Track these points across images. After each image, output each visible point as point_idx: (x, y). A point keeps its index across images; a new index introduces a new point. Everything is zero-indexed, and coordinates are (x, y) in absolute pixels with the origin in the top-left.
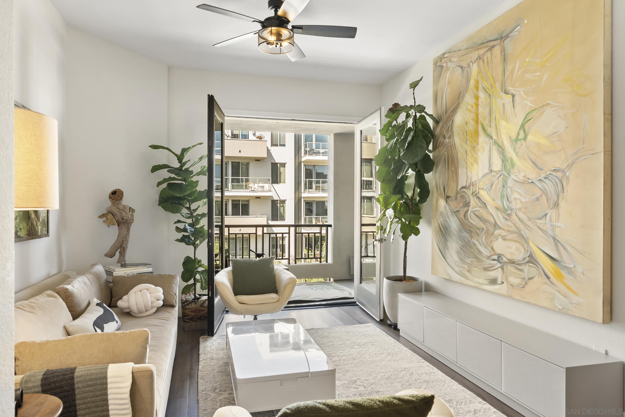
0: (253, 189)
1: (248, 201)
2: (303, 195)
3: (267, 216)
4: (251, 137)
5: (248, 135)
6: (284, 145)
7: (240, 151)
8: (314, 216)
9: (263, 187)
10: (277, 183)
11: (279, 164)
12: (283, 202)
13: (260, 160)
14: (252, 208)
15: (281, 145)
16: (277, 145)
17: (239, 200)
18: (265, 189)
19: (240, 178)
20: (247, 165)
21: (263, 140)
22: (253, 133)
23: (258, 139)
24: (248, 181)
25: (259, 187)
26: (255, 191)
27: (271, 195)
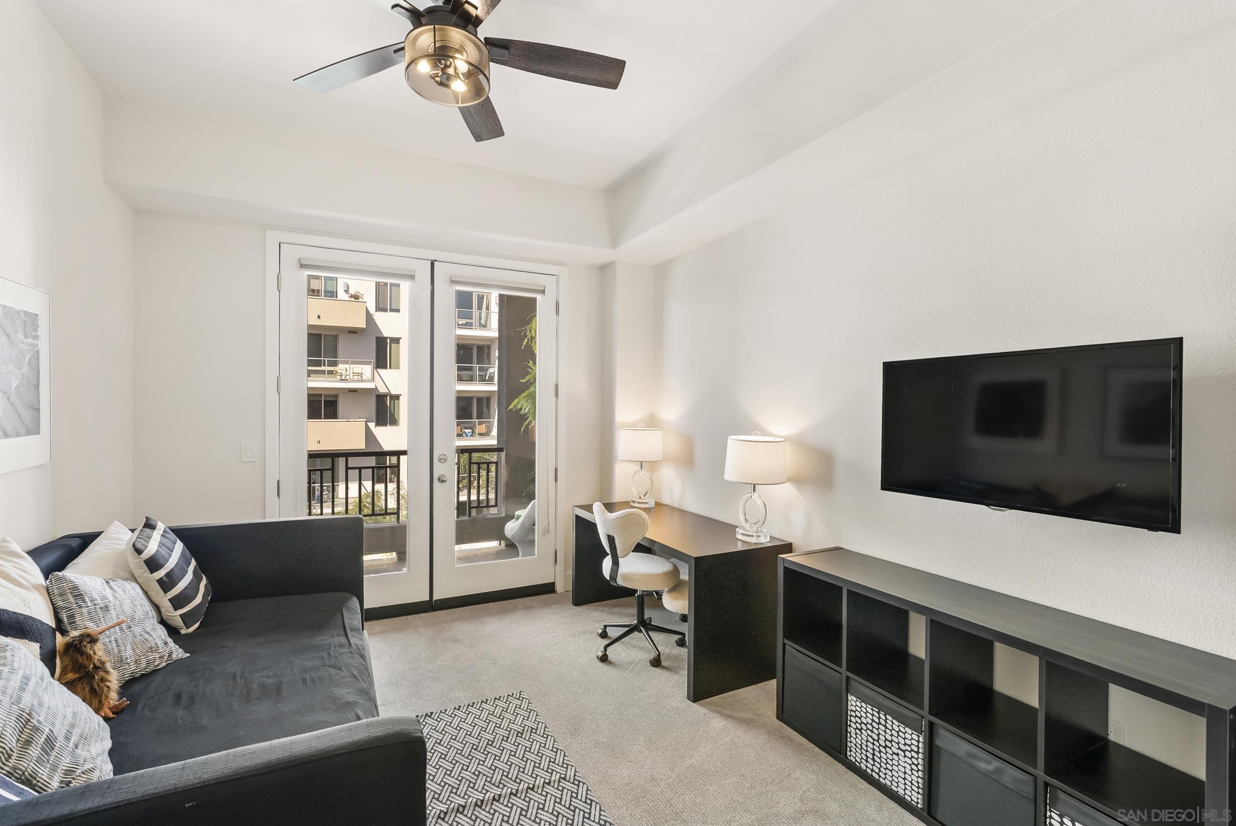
0: (343, 377)
1: (336, 396)
3: (365, 420)
4: (342, 295)
5: (337, 292)
6: (398, 311)
7: (319, 317)
9: (361, 374)
10: (385, 367)
11: (388, 339)
12: (397, 397)
13: (356, 333)
14: (342, 406)
15: (392, 310)
16: (385, 310)
17: (321, 395)
18: (364, 377)
19: (322, 358)
20: (336, 337)
21: (360, 300)
22: (344, 289)
23: (353, 299)
24: (335, 364)
25: (355, 374)
26: (347, 380)
27: (374, 387)
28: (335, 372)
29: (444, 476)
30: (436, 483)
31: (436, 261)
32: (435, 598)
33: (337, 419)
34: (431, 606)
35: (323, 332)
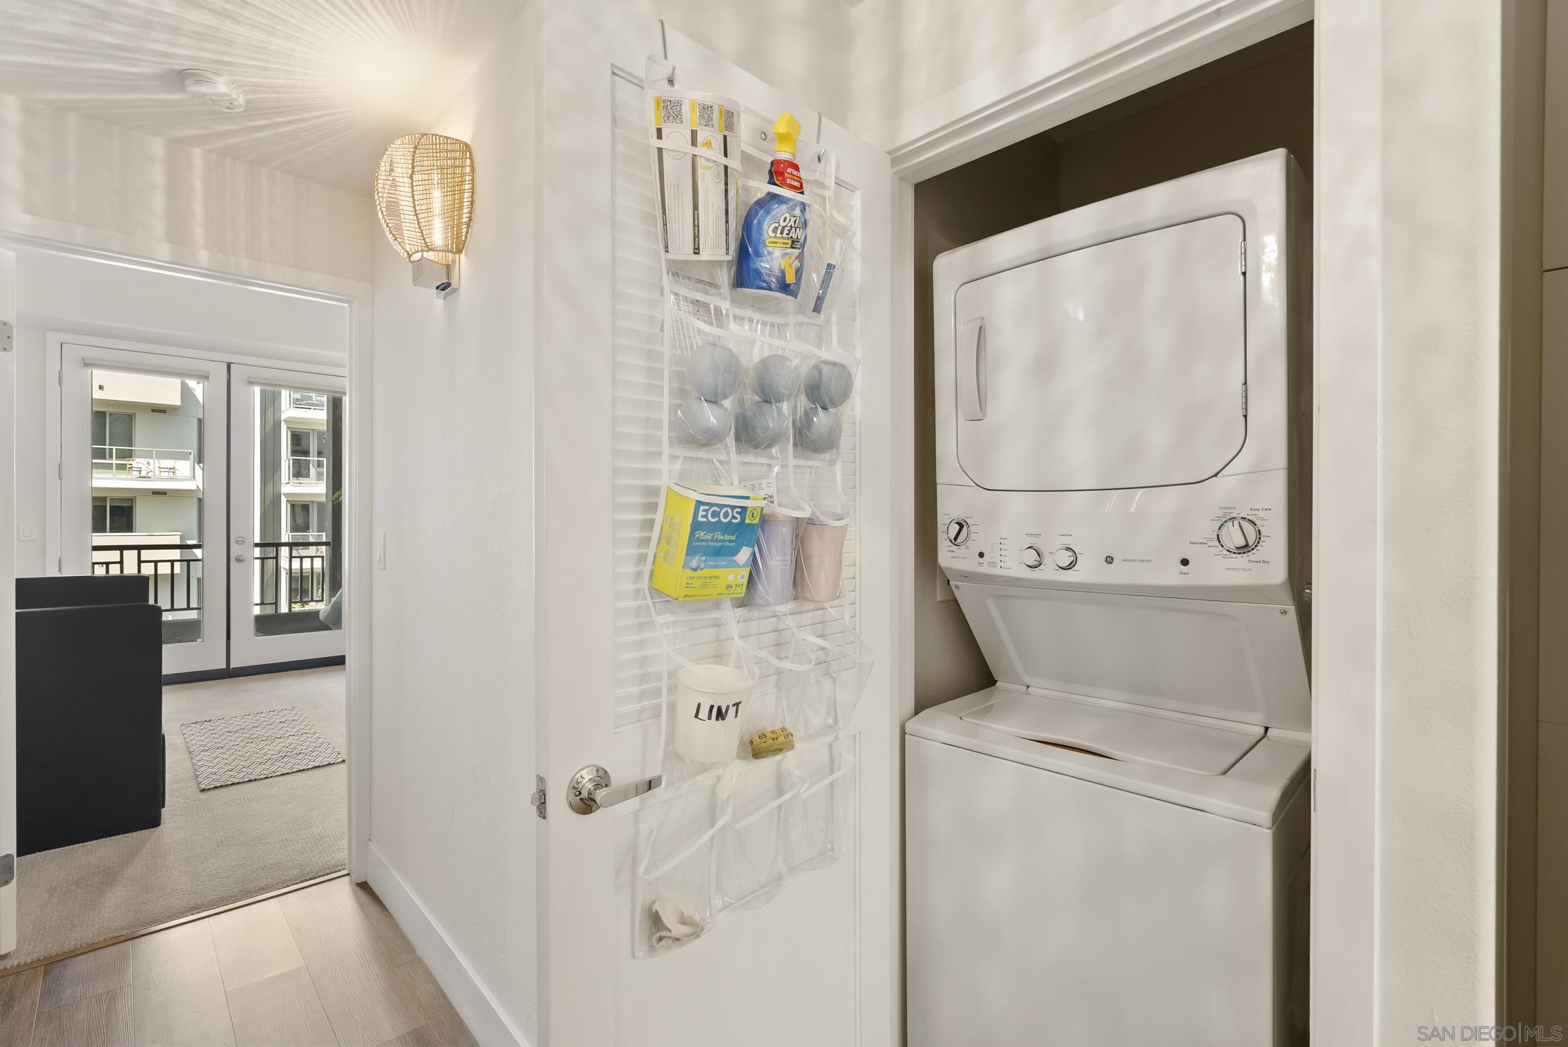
0: (143, 474)
1: (131, 500)
2: (285, 489)
3: (180, 533)
7: (101, 387)
8: (313, 532)
9: (173, 470)
13: (165, 412)
14: (140, 515)
17: (105, 499)
18: (178, 474)
19: (107, 447)
20: (130, 418)
24: (129, 455)
25: (162, 470)
26: (148, 477)
27: (196, 488)
28: (128, 466)
29: (241, 556)
30: (233, 564)
31: (232, 363)
32: (232, 666)
33: (132, 532)
34: (228, 673)
35: (108, 410)
